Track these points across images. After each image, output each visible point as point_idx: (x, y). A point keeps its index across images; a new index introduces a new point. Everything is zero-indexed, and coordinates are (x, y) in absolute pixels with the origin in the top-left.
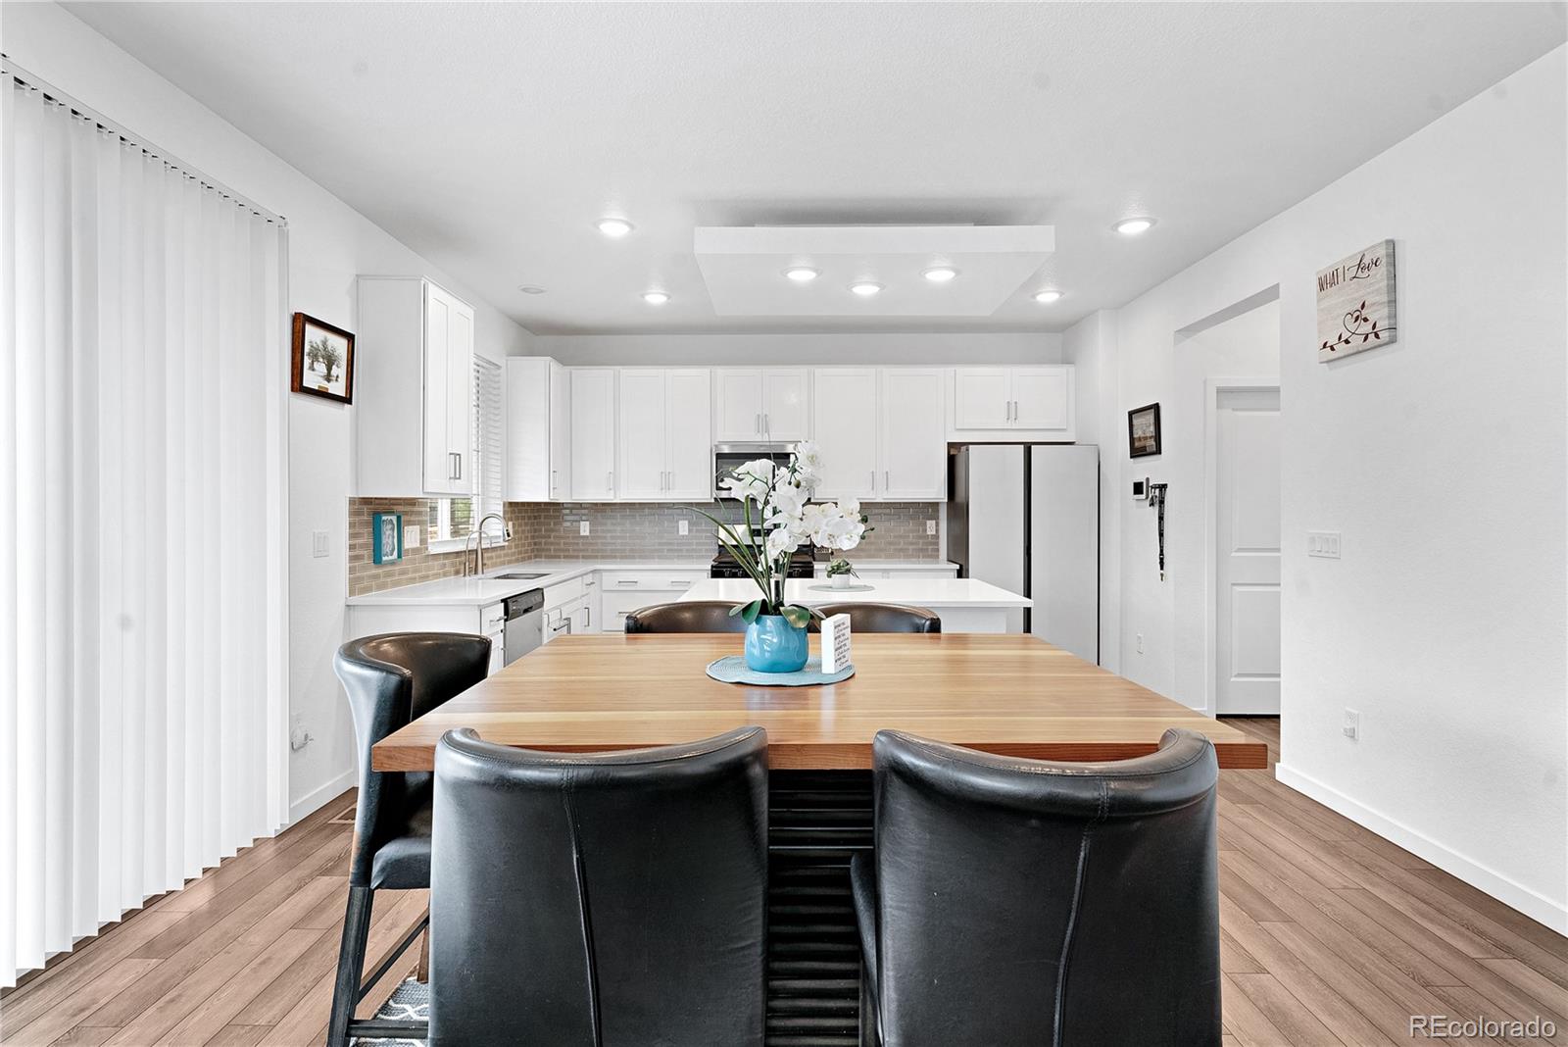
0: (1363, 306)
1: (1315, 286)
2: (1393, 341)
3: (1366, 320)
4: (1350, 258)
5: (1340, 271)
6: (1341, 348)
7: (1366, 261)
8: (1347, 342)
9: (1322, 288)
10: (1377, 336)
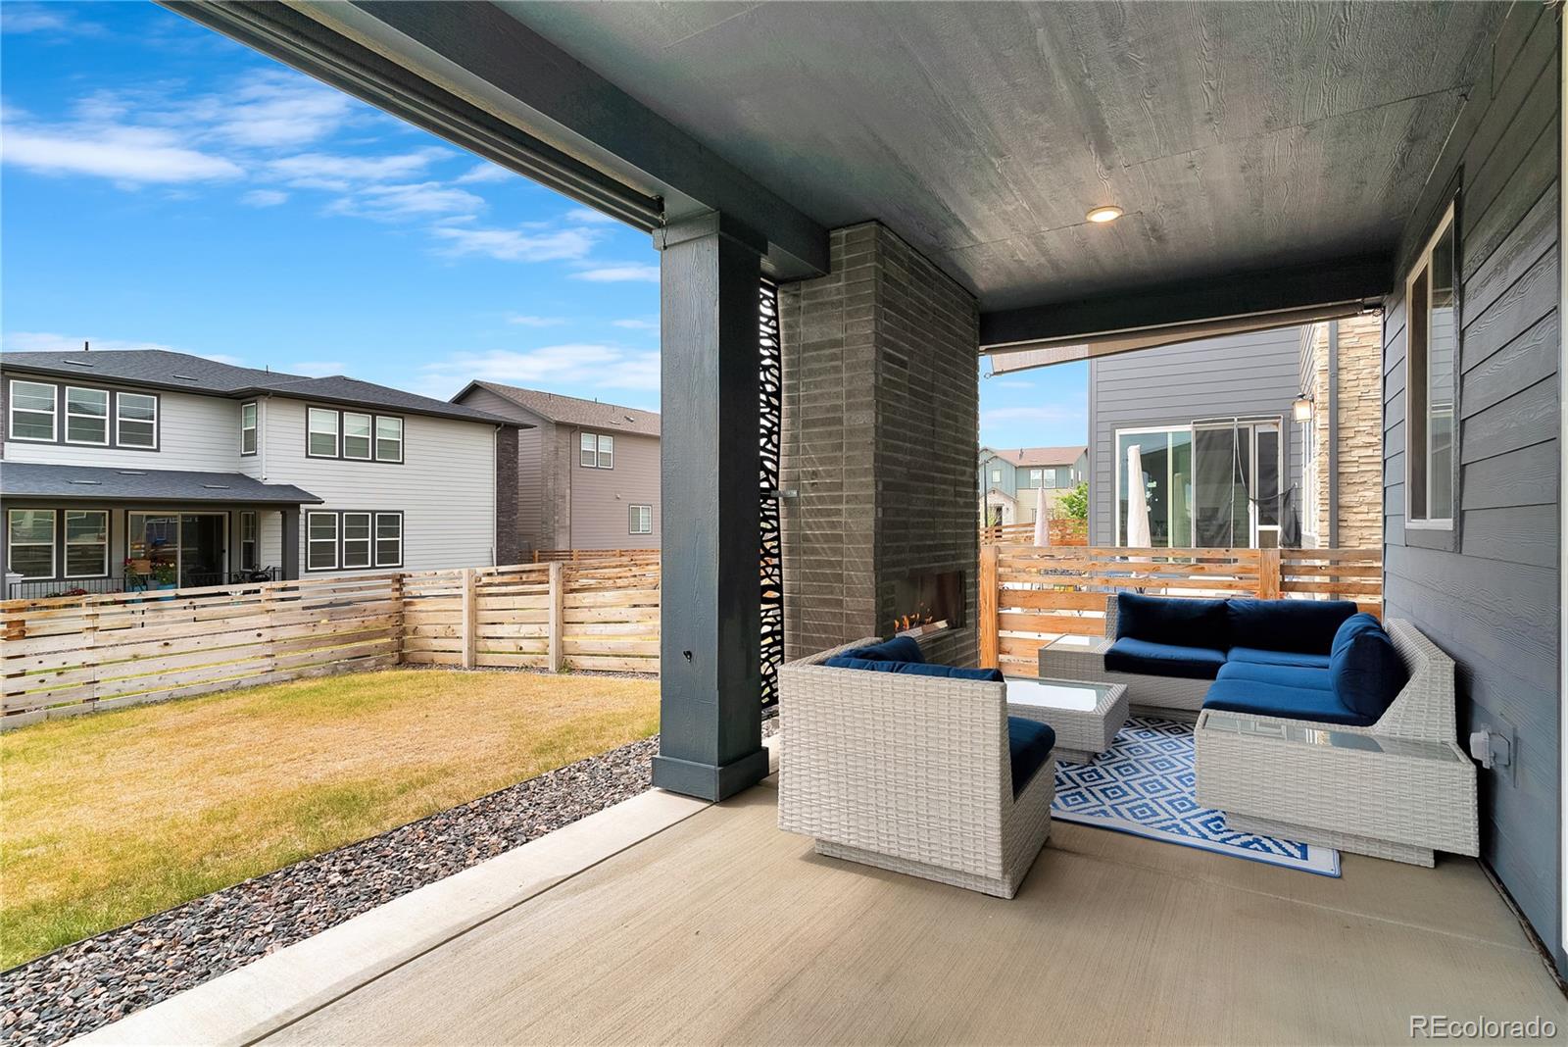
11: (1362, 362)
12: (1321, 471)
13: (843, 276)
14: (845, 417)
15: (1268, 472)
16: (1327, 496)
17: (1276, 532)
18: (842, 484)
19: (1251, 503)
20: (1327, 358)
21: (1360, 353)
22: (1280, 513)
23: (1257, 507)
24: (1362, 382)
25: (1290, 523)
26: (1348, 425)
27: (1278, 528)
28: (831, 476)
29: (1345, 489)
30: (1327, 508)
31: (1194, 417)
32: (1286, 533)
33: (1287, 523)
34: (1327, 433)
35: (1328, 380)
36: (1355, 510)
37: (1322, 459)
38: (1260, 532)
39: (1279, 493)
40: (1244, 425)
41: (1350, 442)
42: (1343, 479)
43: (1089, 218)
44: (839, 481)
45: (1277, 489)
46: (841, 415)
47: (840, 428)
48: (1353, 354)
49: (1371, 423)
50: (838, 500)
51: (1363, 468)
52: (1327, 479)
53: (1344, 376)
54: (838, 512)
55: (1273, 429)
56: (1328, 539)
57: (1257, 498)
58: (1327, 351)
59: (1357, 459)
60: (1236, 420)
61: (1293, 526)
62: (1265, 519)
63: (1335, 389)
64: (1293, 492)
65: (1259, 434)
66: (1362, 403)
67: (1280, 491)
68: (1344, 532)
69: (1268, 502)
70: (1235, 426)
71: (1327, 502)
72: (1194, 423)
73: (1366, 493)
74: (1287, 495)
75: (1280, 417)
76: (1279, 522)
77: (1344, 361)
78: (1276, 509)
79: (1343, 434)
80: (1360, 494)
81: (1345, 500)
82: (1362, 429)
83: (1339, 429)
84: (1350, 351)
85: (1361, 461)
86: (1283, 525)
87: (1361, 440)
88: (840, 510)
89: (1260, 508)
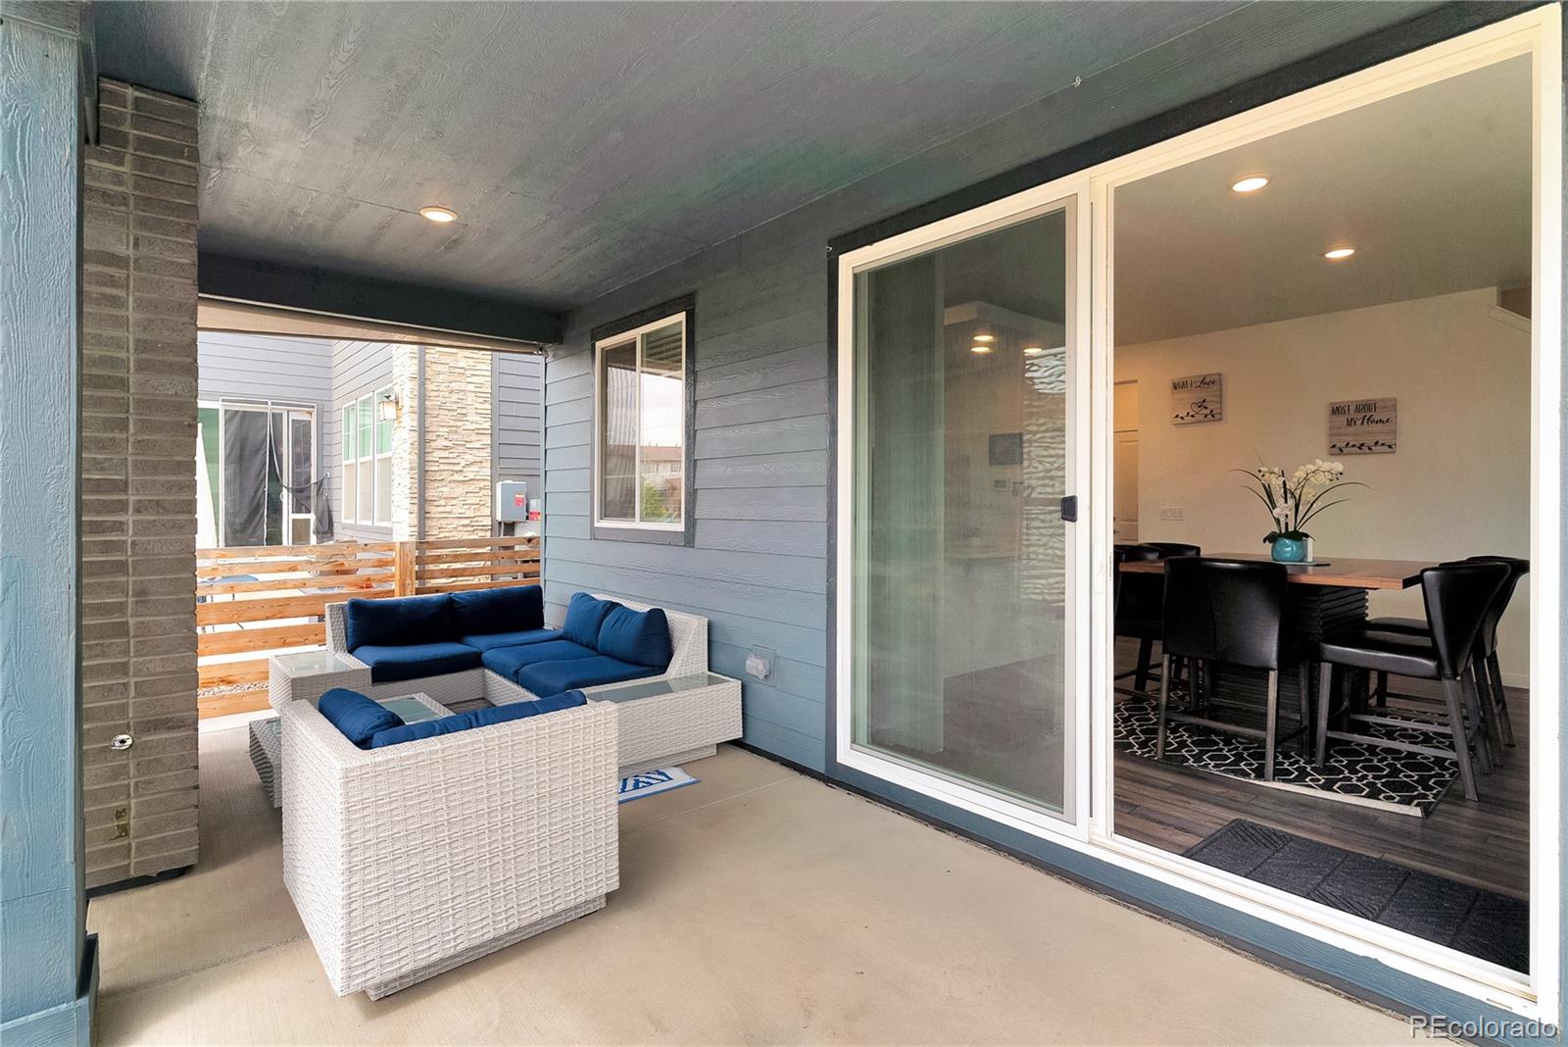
0: (1204, 401)
1: (1171, 386)
2: (1221, 419)
3: (1206, 408)
4: (1197, 376)
5: (1189, 382)
6: (1189, 419)
7: (1206, 380)
8: (1193, 416)
9: (1175, 388)
10: (1213, 416)
11: (441, 376)
12: (411, 469)
13: (128, 158)
14: (131, 380)
15: (302, 459)
16: (416, 491)
17: (309, 520)
18: (126, 482)
19: (285, 491)
20: (416, 368)
21: (440, 368)
22: (313, 501)
23: (291, 495)
24: (441, 394)
25: (323, 511)
26: (431, 429)
27: (312, 517)
28: (102, 469)
29: (430, 485)
30: (416, 501)
31: (225, 394)
32: (319, 520)
33: (320, 508)
34: (416, 434)
35: (416, 388)
36: (436, 503)
37: (411, 457)
38: (294, 520)
39: (312, 482)
40: (278, 409)
41: (433, 444)
42: (429, 476)
43: (422, 212)
44: (123, 478)
45: (310, 478)
46: (125, 376)
47: (123, 395)
48: (435, 367)
49: (448, 430)
50: (122, 507)
51: (442, 467)
52: (416, 476)
53: (430, 386)
54: (120, 527)
55: (306, 417)
56: (416, 529)
57: (290, 486)
58: (416, 361)
59: (437, 459)
60: (270, 403)
61: (327, 513)
62: (298, 509)
63: (423, 397)
64: (325, 482)
65: (293, 421)
66: (442, 412)
67: (313, 480)
68: (429, 523)
69: (301, 491)
70: (269, 409)
71: (416, 495)
72: (223, 401)
73: (444, 489)
74: (320, 484)
75: (313, 407)
76: (313, 509)
77: (429, 373)
78: (309, 498)
79: (429, 436)
80: (439, 490)
81: (430, 494)
82: (441, 434)
83: (426, 432)
84: (433, 365)
85: (441, 461)
86: (316, 514)
87: (441, 443)
88: (122, 523)
89: (293, 496)
